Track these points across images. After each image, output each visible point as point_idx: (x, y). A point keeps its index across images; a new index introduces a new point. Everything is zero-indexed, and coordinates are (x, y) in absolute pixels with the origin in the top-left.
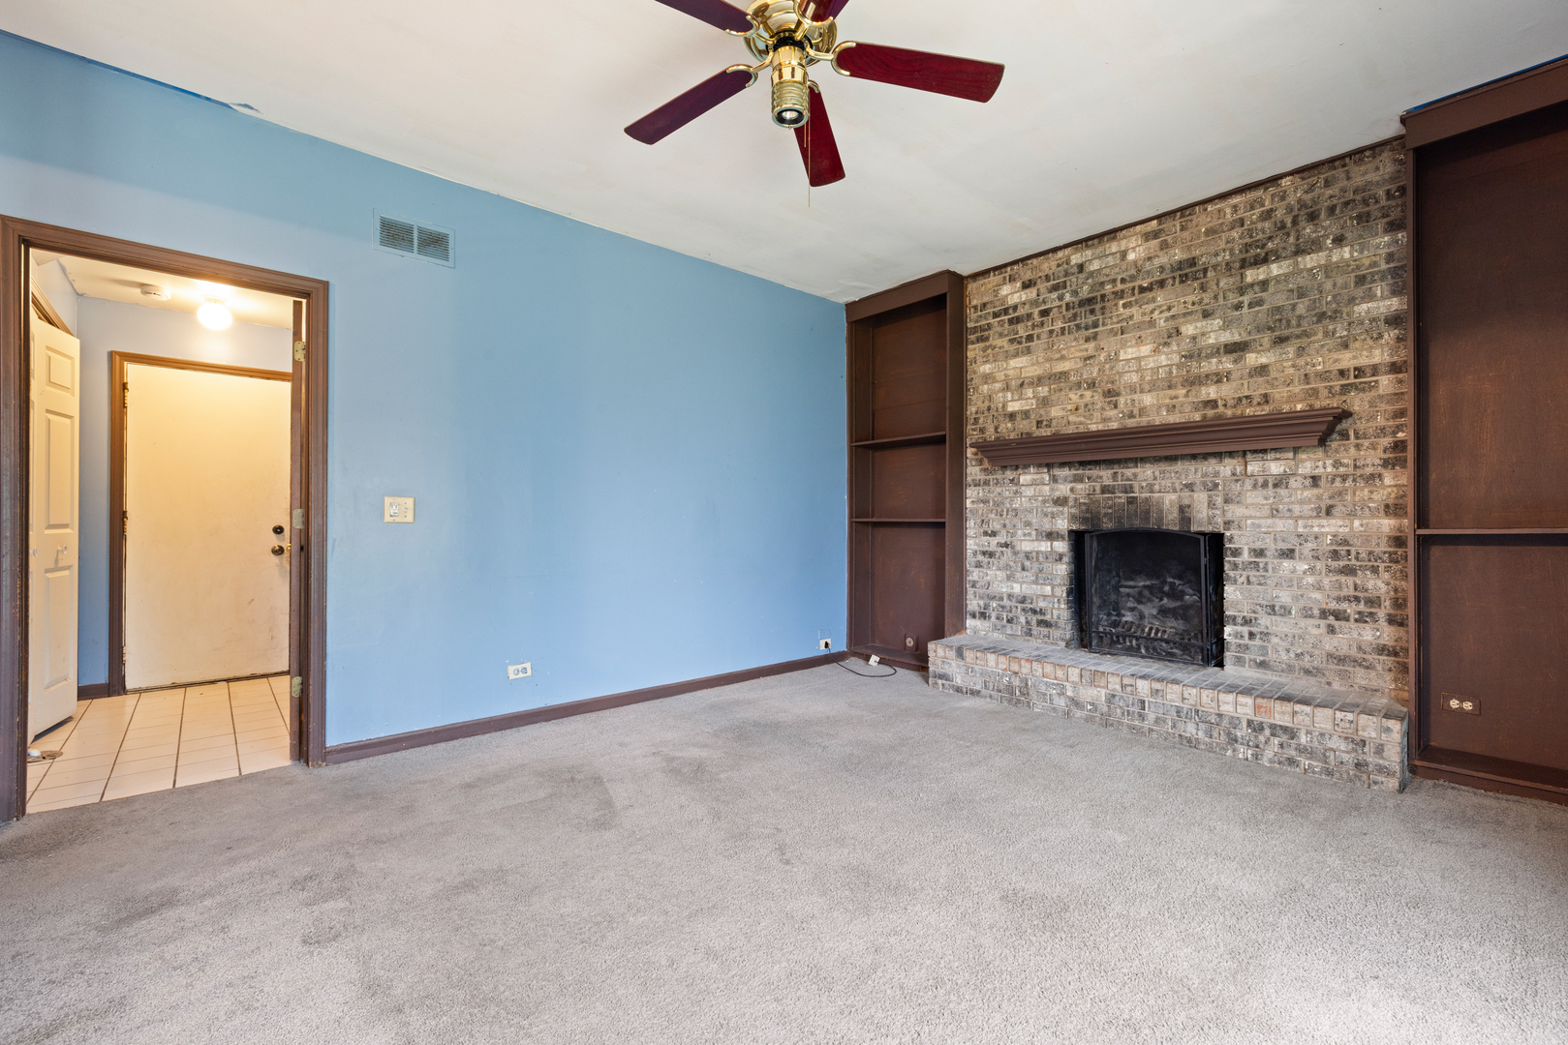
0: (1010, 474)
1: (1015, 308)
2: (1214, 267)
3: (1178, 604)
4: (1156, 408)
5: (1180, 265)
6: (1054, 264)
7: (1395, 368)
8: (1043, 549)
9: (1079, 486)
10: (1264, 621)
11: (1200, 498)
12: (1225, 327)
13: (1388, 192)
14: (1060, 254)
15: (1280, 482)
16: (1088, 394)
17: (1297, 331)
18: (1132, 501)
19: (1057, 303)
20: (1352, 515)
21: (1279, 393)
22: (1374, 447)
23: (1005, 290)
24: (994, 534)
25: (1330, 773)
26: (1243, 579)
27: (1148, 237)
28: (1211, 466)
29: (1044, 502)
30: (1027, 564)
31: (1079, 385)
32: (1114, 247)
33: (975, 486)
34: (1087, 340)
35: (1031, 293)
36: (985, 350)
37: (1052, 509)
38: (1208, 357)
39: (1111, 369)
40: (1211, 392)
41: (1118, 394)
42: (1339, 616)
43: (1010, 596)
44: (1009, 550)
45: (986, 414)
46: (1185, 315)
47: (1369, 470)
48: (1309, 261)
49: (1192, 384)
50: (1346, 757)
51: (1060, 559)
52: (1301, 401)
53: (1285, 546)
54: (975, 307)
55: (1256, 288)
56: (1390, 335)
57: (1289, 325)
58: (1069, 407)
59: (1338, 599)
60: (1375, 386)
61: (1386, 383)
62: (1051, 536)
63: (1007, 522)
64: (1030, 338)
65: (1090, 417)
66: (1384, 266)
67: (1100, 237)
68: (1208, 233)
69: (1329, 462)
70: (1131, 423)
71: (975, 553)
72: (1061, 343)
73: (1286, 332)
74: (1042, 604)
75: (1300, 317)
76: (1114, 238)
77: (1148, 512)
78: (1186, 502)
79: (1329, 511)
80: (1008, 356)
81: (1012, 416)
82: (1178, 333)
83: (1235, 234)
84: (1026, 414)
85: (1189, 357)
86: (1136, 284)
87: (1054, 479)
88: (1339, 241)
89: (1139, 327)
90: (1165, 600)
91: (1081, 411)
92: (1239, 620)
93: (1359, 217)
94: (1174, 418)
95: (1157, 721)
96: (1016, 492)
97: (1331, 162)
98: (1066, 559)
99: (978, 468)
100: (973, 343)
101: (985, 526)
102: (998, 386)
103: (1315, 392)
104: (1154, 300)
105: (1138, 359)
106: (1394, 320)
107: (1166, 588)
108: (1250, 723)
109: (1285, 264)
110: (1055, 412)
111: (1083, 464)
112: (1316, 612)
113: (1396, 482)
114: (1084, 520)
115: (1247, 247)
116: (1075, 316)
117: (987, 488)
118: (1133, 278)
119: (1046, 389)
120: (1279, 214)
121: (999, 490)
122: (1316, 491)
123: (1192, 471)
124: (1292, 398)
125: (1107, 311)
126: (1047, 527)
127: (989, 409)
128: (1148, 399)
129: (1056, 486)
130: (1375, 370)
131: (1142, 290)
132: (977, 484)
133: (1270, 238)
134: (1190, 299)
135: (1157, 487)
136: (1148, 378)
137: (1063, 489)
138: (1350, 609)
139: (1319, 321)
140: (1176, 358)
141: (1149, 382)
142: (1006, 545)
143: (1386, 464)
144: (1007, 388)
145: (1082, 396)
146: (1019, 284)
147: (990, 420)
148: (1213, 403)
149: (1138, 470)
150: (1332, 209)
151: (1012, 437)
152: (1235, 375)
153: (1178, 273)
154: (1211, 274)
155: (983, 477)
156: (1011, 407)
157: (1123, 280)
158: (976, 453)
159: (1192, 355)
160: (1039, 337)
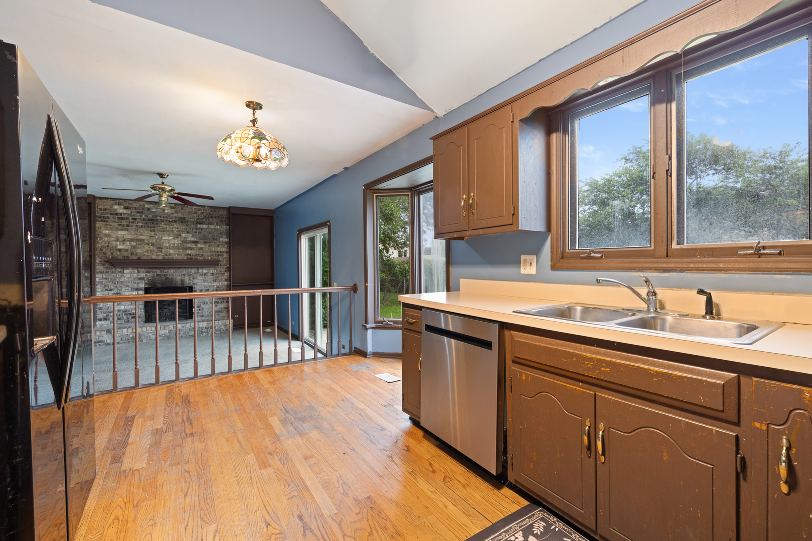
0: (119, 270)
1: (121, 214)
2: (190, 221)
4: (174, 254)
5: (181, 218)
6: (138, 205)
7: (227, 252)
8: (134, 294)
9: (149, 274)
10: (202, 306)
11: (187, 278)
12: (193, 237)
13: (225, 217)
15: (205, 274)
16: (152, 247)
17: (209, 241)
18: (166, 279)
19: (139, 217)
20: (220, 281)
21: (205, 254)
22: (223, 268)
23: (116, 207)
24: (111, 290)
25: (221, 333)
28: (189, 270)
29: (134, 279)
31: (148, 244)
33: (101, 273)
34: (151, 231)
35: (129, 212)
36: (106, 225)
37: (137, 281)
38: (189, 243)
39: (160, 241)
40: (189, 252)
41: (162, 249)
42: (218, 302)
43: (119, 311)
45: (107, 248)
46: (182, 231)
47: (222, 272)
48: (211, 227)
49: (184, 249)
50: (224, 329)
52: (210, 257)
53: (207, 289)
54: (101, 209)
55: (200, 229)
56: (226, 246)
58: (145, 250)
60: (223, 255)
61: (225, 255)
62: (137, 289)
63: (117, 286)
64: (128, 226)
65: (153, 254)
66: (225, 232)
68: (188, 212)
69: (215, 270)
70: (166, 257)
72: (142, 230)
73: (207, 241)
74: (134, 311)
75: (209, 238)
77: (172, 282)
78: (183, 279)
79: (215, 281)
80: (117, 230)
81: (120, 250)
82: (180, 235)
83: (195, 215)
84: (126, 250)
85: (183, 242)
86: (168, 219)
87: (139, 272)
88: (217, 224)
89: (169, 231)
91: (149, 252)
92: (197, 307)
93: (221, 220)
94: (179, 258)
95: (184, 334)
96: (122, 276)
97: (215, 207)
99: (102, 267)
100: (99, 221)
102: (112, 239)
103: (212, 255)
104: (173, 225)
105: (169, 240)
106: (226, 243)
108: (206, 328)
109: (206, 226)
110: (139, 251)
111: (150, 268)
113: (227, 274)
114: (151, 284)
115: (198, 219)
116: (146, 223)
117: (107, 274)
119: (135, 243)
120: (205, 214)
121: (113, 275)
122: (213, 276)
123: (185, 271)
124: (208, 256)
125: (158, 224)
126: (136, 286)
127: (108, 246)
128: (172, 251)
129: (139, 274)
130: (223, 252)
131: (170, 222)
132: (101, 272)
133: (203, 219)
134: (184, 227)
135: (175, 275)
136: (172, 246)
137: (142, 275)
138: (219, 301)
139: (213, 240)
140: (180, 242)
142: (117, 294)
143: (226, 271)
144: (117, 240)
145: (149, 247)
146: (122, 207)
147: (109, 250)
148: (190, 255)
149: (169, 270)
150: (216, 217)
151: (120, 257)
152: (195, 249)
153: (180, 220)
154: (189, 223)
155: (105, 270)
156: (119, 247)
157: (163, 217)
158: (101, 262)
159: (185, 241)
160: (132, 226)
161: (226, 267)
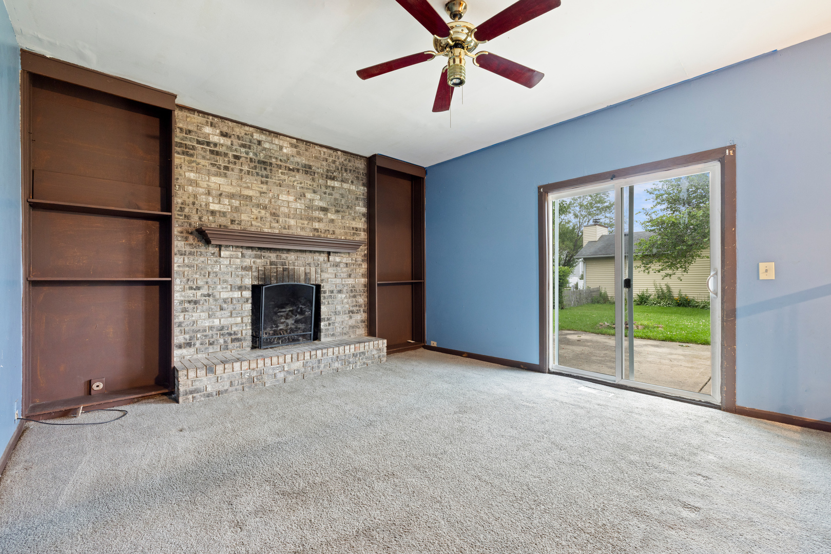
0: (212, 250)
1: (215, 145)
2: (318, 173)
3: (302, 317)
4: (296, 227)
5: (305, 166)
6: (243, 132)
7: (364, 231)
8: (236, 296)
9: (258, 261)
10: (333, 318)
11: (313, 270)
12: (321, 199)
13: (363, 173)
14: (247, 128)
15: (338, 265)
16: (263, 212)
17: (342, 210)
18: (285, 270)
19: (245, 155)
20: (355, 277)
21: (338, 231)
23: (207, 130)
24: (198, 288)
26: (327, 303)
27: (292, 145)
28: (316, 256)
29: (237, 268)
30: (225, 306)
31: (258, 206)
32: (276, 141)
33: (181, 255)
34: (262, 183)
35: (228, 142)
36: (190, 162)
37: (241, 273)
38: (315, 210)
39: (275, 202)
40: (316, 225)
41: (279, 216)
42: (352, 312)
43: (211, 328)
44: (211, 299)
45: (191, 206)
46: (307, 189)
47: (359, 262)
48: (345, 186)
49: (310, 220)
51: (247, 301)
52: (343, 236)
53: (339, 289)
54: (181, 129)
55: (331, 188)
56: (364, 219)
57: (340, 207)
58: (252, 216)
59: (352, 306)
60: (361, 235)
61: (363, 234)
62: (240, 288)
63: (209, 280)
64: (226, 168)
65: (264, 224)
66: (362, 197)
67: (270, 132)
68: (315, 157)
69: (350, 259)
70: (285, 232)
71: (181, 302)
72: (248, 179)
73: (339, 209)
74: (235, 329)
75: (343, 205)
76: (277, 137)
78: (307, 271)
79: (350, 276)
80: (209, 174)
81: (213, 213)
82: (305, 196)
83: (324, 163)
84: (224, 214)
86: (288, 165)
87: (243, 256)
88: (352, 182)
90: (298, 316)
91: (259, 220)
92: (326, 319)
93: (357, 177)
94: (303, 233)
96: (216, 261)
97: (351, 154)
98: (250, 301)
99: (183, 243)
100: (178, 153)
101: (190, 284)
102: (201, 190)
103: (347, 233)
104: (295, 176)
105: (288, 202)
106: (364, 215)
107: (299, 310)
109: (339, 183)
110: (244, 217)
111: (260, 249)
112: (347, 312)
113: (365, 266)
114: (261, 279)
115: (328, 171)
116: (255, 167)
117: (192, 258)
118: (286, 162)
119: (238, 202)
120: (337, 163)
121: (202, 259)
122: (347, 269)
123: (309, 258)
124: (340, 234)
125: (273, 172)
126: (239, 283)
127: (194, 204)
128: (292, 222)
129: (244, 259)
130: (360, 230)
131: (290, 169)
132: (182, 254)
133: (335, 171)
134: (309, 182)
135: (296, 264)
136: (292, 212)
137: (248, 262)
138: (355, 309)
139: (347, 208)
140: (303, 207)
141: (293, 214)
142: (209, 295)
143: (363, 261)
144: (209, 194)
145: (259, 212)
146: (218, 131)
147: (194, 211)
148: (316, 230)
149: (288, 255)
150: (351, 170)
151: (213, 225)
152: (324, 220)
153: (304, 169)
154: (316, 175)
155: (188, 249)
156: (214, 207)
157: (281, 160)
158: (182, 232)
159: (309, 207)
160: (233, 170)
161: (363, 253)
